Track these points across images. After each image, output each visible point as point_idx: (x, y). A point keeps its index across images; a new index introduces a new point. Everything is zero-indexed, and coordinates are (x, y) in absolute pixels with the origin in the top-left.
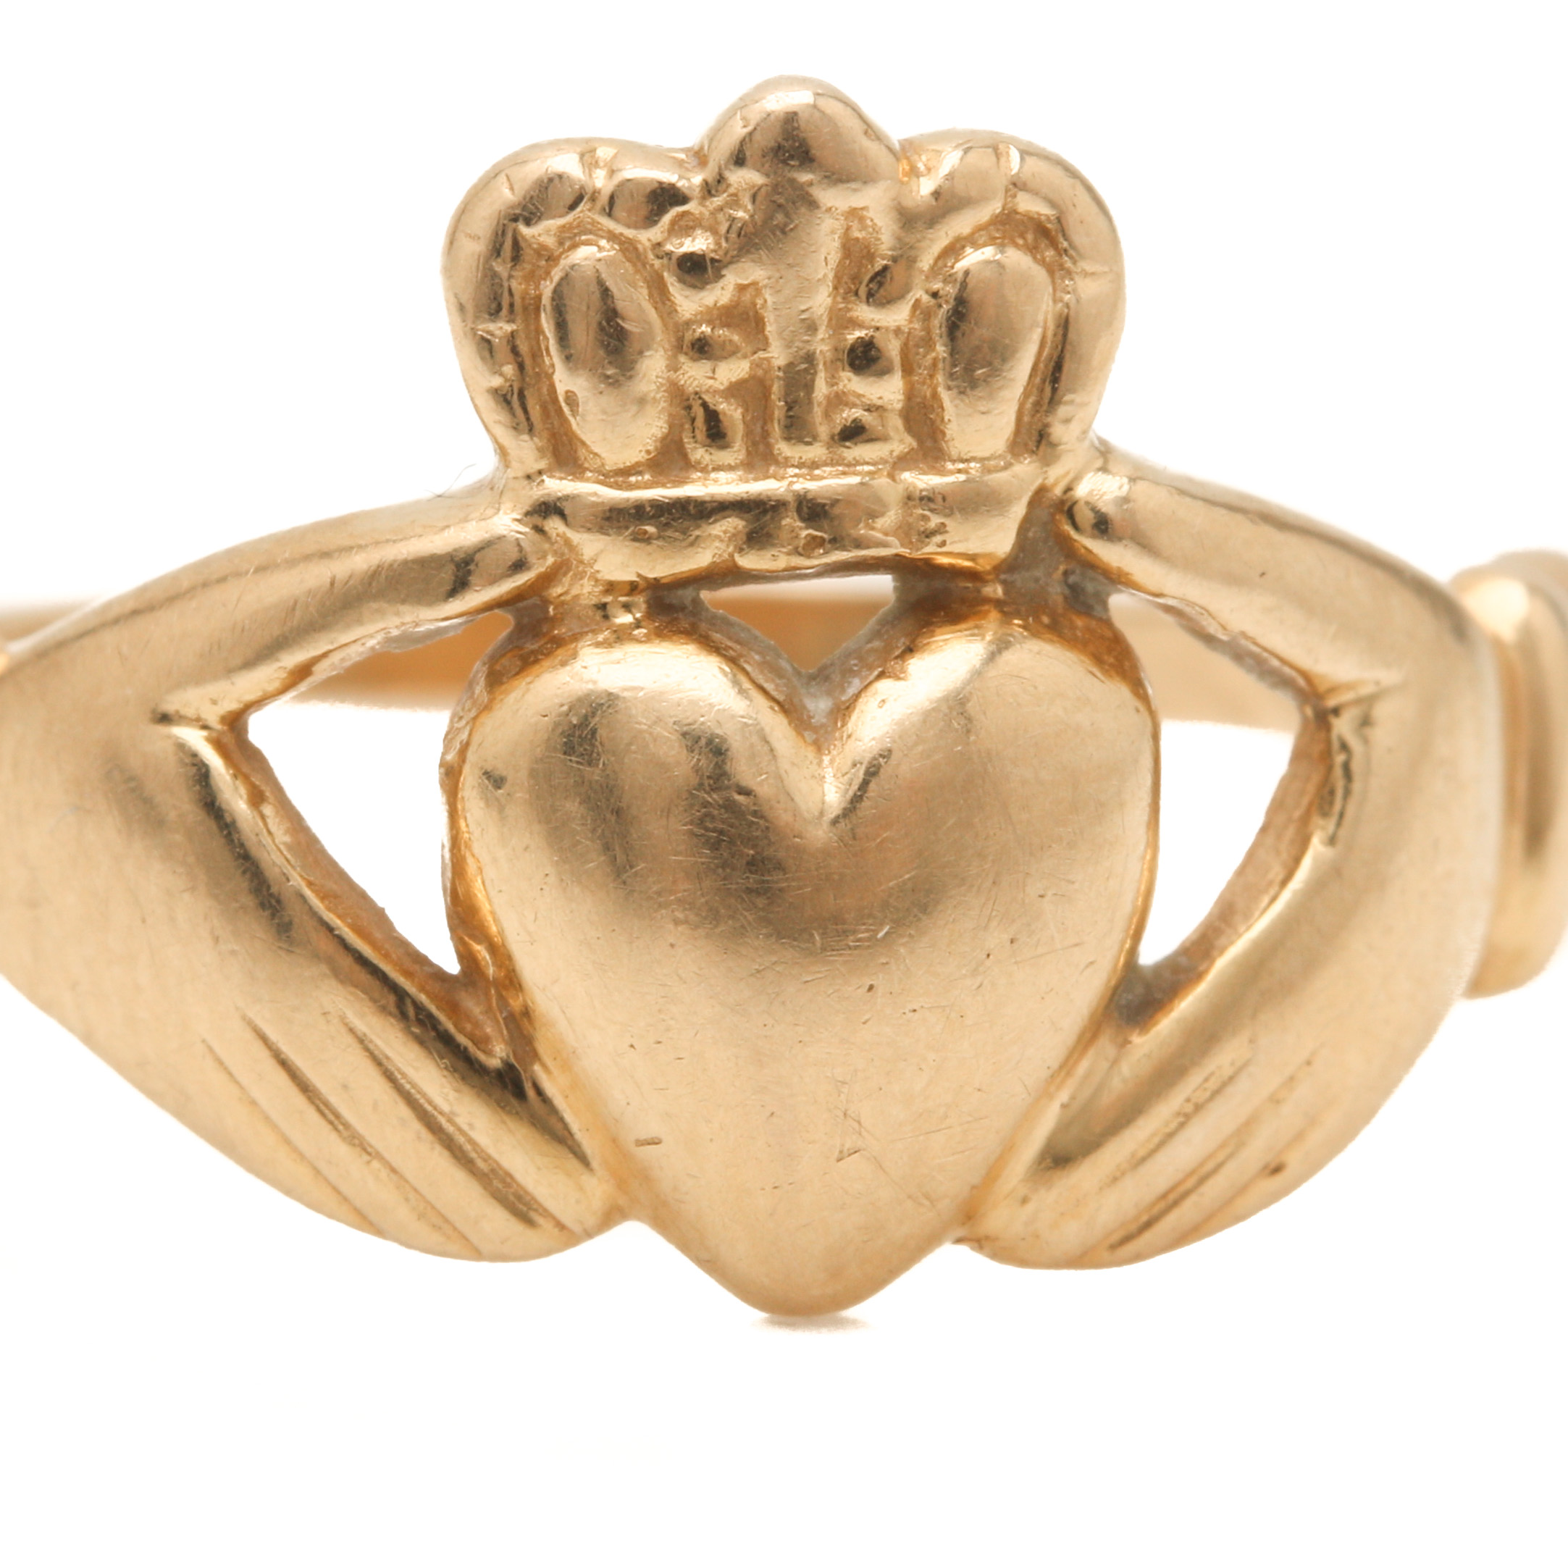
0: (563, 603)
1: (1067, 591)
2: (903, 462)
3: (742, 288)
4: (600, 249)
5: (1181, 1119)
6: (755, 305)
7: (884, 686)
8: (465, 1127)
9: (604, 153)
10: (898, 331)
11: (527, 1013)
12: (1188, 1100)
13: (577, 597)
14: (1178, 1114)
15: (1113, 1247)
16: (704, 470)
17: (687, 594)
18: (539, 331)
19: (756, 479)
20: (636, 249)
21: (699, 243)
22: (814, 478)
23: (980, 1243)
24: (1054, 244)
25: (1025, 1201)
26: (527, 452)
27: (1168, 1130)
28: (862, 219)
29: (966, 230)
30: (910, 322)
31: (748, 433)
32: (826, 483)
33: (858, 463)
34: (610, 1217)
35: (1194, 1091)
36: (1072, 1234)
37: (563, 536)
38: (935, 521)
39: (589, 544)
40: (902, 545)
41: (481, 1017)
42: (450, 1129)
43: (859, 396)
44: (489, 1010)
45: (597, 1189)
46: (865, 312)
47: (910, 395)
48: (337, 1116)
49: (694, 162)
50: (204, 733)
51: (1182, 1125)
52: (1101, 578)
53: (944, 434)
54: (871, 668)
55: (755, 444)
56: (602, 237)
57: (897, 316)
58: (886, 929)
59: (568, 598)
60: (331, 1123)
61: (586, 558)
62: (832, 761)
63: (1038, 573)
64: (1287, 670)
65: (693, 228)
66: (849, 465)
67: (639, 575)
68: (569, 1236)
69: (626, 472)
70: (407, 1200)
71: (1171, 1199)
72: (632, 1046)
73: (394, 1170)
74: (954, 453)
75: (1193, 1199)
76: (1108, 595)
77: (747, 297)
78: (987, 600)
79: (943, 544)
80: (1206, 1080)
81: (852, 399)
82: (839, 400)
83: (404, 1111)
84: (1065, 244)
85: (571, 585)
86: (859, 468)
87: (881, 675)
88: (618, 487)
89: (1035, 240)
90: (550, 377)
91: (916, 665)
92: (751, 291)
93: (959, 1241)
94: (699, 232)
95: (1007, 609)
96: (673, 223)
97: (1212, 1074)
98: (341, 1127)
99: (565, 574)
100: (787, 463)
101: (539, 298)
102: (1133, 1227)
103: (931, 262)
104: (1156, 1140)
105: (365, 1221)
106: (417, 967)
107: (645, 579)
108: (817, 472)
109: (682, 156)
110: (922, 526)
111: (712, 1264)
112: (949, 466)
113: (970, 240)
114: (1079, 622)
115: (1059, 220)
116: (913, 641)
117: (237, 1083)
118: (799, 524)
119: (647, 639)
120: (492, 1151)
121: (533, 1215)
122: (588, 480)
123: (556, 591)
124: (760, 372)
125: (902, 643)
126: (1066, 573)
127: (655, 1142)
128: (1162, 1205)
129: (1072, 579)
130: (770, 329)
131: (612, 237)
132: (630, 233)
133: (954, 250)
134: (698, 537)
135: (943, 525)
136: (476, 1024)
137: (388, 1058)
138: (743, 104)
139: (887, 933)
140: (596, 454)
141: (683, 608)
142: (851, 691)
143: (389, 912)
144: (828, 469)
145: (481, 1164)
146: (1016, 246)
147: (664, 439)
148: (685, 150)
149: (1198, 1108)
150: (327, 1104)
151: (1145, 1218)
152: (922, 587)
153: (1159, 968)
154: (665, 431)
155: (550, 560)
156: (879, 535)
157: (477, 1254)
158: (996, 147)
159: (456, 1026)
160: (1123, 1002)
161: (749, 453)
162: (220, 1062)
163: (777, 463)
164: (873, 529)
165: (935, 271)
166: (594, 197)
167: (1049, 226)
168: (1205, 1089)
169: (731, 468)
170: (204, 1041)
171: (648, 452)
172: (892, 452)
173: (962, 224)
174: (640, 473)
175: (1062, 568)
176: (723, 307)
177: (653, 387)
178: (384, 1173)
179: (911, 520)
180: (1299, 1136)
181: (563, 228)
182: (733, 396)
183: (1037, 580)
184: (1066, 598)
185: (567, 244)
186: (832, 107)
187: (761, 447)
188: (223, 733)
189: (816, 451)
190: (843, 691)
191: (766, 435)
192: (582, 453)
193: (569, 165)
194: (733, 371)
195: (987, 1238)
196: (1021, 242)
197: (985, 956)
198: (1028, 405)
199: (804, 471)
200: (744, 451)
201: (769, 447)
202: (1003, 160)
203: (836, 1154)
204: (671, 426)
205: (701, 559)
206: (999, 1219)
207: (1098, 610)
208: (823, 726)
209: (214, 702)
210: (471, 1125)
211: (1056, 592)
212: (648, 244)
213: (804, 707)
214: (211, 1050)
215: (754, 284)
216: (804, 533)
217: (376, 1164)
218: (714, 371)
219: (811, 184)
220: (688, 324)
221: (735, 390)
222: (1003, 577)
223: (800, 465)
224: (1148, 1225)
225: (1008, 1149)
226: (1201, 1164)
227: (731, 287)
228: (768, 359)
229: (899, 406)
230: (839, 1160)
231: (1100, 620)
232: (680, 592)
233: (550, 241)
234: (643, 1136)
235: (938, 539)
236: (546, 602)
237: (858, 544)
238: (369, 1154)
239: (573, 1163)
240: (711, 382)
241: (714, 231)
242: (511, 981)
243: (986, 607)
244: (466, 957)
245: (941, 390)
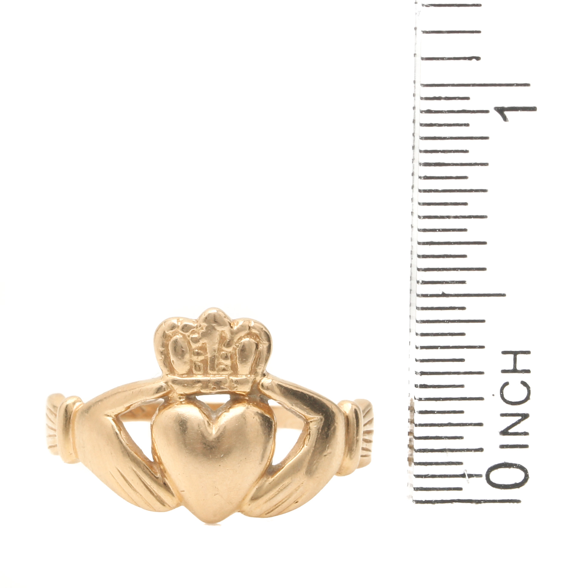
0: (171, 397)
1: (260, 399)
2: (230, 375)
3: (203, 344)
4: (179, 336)
5: (278, 492)
6: (205, 346)
7: (225, 413)
8: (153, 488)
9: (181, 320)
10: (230, 352)
11: (164, 468)
12: (279, 489)
13: (174, 396)
14: (278, 491)
15: (266, 514)
16: (196, 375)
17: (193, 396)
18: (168, 350)
19: (205, 377)
20: (185, 336)
21: (196, 336)
22: (215, 377)
23: (242, 512)
24: (259, 338)
25: (249, 505)
26: (166, 371)
27: (276, 494)
28: (224, 332)
29: (243, 335)
30: (233, 350)
31: (204, 369)
32: (217, 378)
33: (223, 375)
34: (178, 505)
35: (281, 487)
36: (258, 511)
37: (171, 385)
38: (235, 385)
39: (175, 387)
40: (230, 389)
41: (156, 469)
42: (150, 488)
43: (223, 363)
44: (157, 468)
45: (176, 500)
46: (224, 348)
47: (232, 363)
48: (131, 485)
49: (196, 322)
50: (112, 418)
51: (278, 493)
52: (266, 397)
53: (238, 370)
54: (223, 410)
55: (205, 371)
56: (179, 334)
57: (230, 349)
58: (222, 455)
59: (172, 396)
60: (130, 486)
61: (175, 389)
62: (215, 426)
63: (255, 395)
64: (300, 415)
65: (195, 333)
66: (221, 375)
67: (184, 393)
68: (171, 508)
69: (183, 375)
70: (143, 500)
71: (277, 506)
72: (179, 474)
73: (141, 495)
74: (240, 374)
75: (281, 506)
76: (268, 400)
77: (204, 345)
78: (246, 400)
79: (237, 389)
80: (283, 485)
81: (222, 364)
82: (220, 364)
83: (142, 485)
84: (261, 338)
85: (173, 394)
86: (223, 376)
87: (225, 412)
88: (181, 377)
89: (256, 337)
90: (170, 358)
91: (231, 410)
92: (205, 344)
93: (239, 512)
94: (196, 333)
95: (249, 402)
96: (192, 332)
97: (284, 484)
98: (132, 487)
99: (172, 392)
100: (210, 374)
101: (168, 344)
102: (270, 511)
103: (236, 340)
104: (274, 495)
105: (137, 504)
106: (145, 460)
107: (185, 393)
108: (215, 376)
109: (194, 321)
110: (233, 386)
111: (194, 513)
112: (239, 376)
113: (244, 337)
114: (262, 404)
115: (260, 334)
116: (231, 406)
117: (115, 479)
118: (211, 385)
119: (185, 404)
120: (157, 492)
121: (164, 504)
122: (176, 376)
123: (170, 395)
124: (206, 358)
125: (230, 406)
126: (260, 396)
127: (184, 491)
128: (275, 507)
129: (261, 397)
130: (208, 351)
131: (181, 334)
132: (184, 333)
133: (241, 338)
134: (194, 386)
135: (237, 386)
136: (155, 470)
137: (140, 475)
138: (204, 313)
139: (223, 456)
140: (177, 372)
141: (192, 399)
142: (220, 414)
143: (142, 450)
144: (217, 376)
145: (155, 494)
146: (252, 338)
147: (189, 369)
148: (195, 320)
149: (281, 490)
150: (129, 483)
151: (272, 509)
152: (234, 397)
153: (276, 465)
154: (190, 368)
155: (169, 390)
156: (226, 387)
157: (155, 511)
158: (249, 321)
159: (151, 470)
160: (269, 471)
161: (204, 372)
162: (112, 476)
163: (209, 374)
164: (225, 386)
165: (237, 342)
166: (178, 326)
167: (258, 335)
168: (283, 487)
169: (200, 375)
170: (110, 472)
171: (186, 371)
172: (228, 373)
173: (242, 334)
174: (185, 375)
175: (259, 395)
176: (200, 347)
177: (187, 360)
178: (139, 496)
179: (231, 385)
180: (301, 496)
181: (173, 332)
182: (202, 362)
183: (255, 397)
184: (260, 400)
185: (174, 335)
186: (220, 313)
187: (206, 371)
188: (115, 418)
189: (215, 372)
190: (218, 414)
191: (207, 369)
192: (175, 371)
193: (175, 321)
194: (201, 358)
195: (243, 511)
196: (253, 337)
197: (240, 461)
198: (253, 366)
199: (213, 376)
200: (203, 372)
201: (207, 371)
202: (250, 323)
203: (214, 495)
204: (190, 367)
205: (195, 390)
206: (246, 507)
207: (266, 403)
208: (214, 420)
209: (113, 413)
210: (154, 488)
211: (258, 399)
212: (187, 336)
213: (211, 417)
214: (111, 473)
215: (205, 343)
216: (212, 386)
217: (138, 494)
218: (198, 358)
219: (215, 326)
220: (194, 349)
221: (202, 361)
222: (248, 396)
223: (213, 375)
224: (272, 511)
225: (246, 495)
226: (282, 500)
227: (201, 343)
228: (207, 356)
229: (230, 365)
230: (215, 495)
231: (266, 404)
232: (192, 396)
233: (171, 334)
234: (182, 490)
235: (236, 388)
236: (169, 397)
237: (223, 389)
238: (137, 492)
239: (171, 495)
240: (197, 360)
241: (199, 334)
242: (161, 463)
243: (245, 401)
244: (154, 458)
245: (238, 363)
